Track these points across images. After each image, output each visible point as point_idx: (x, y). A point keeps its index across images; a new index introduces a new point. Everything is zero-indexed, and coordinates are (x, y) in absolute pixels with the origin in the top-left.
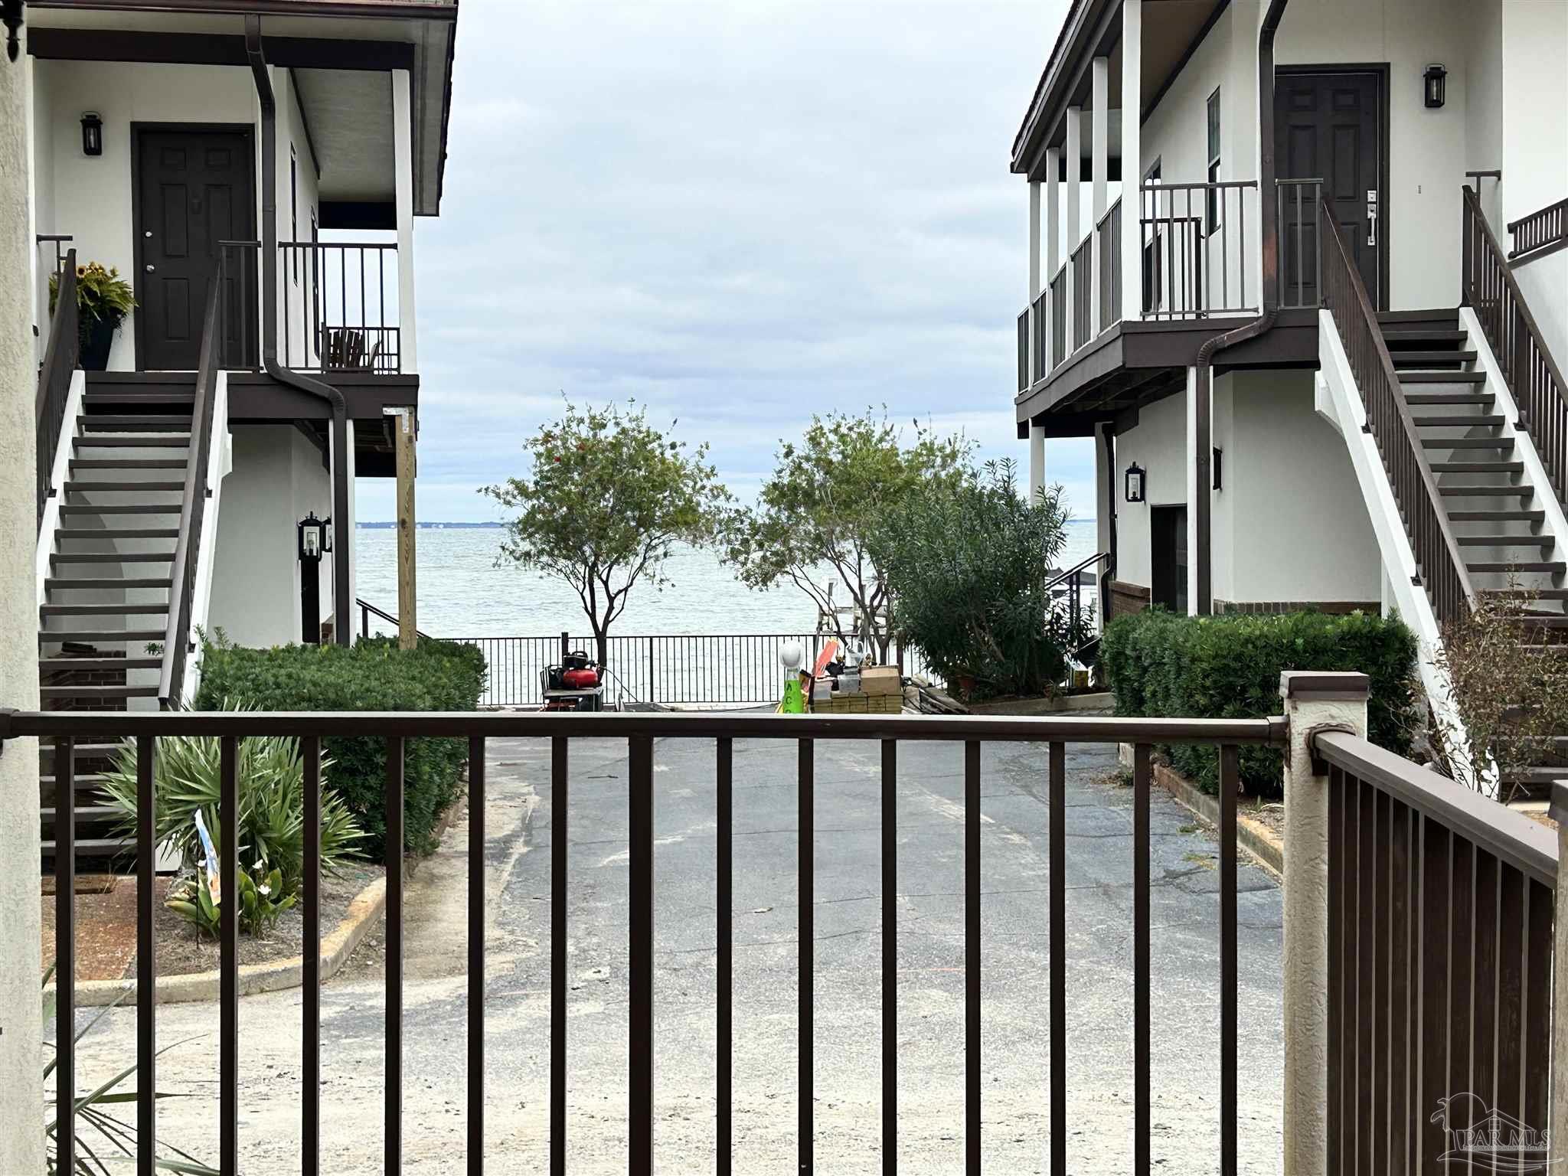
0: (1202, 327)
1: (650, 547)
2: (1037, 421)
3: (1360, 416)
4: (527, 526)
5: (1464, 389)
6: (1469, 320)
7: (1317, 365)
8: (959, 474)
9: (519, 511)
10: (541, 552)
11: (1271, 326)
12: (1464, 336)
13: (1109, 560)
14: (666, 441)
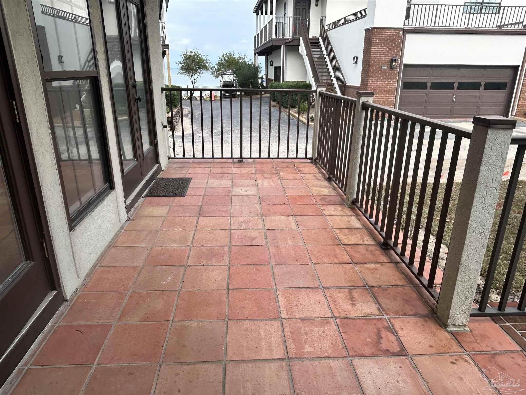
0: (283, 39)
1: (200, 72)
2: (257, 53)
3: (305, 53)
4: (182, 68)
5: (319, 50)
6: (320, 39)
7: (299, 46)
8: (245, 61)
9: (181, 66)
10: (184, 72)
11: (293, 39)
12: (319, 42)
13: (267, 75)
14: (202, 55)
